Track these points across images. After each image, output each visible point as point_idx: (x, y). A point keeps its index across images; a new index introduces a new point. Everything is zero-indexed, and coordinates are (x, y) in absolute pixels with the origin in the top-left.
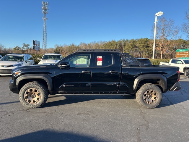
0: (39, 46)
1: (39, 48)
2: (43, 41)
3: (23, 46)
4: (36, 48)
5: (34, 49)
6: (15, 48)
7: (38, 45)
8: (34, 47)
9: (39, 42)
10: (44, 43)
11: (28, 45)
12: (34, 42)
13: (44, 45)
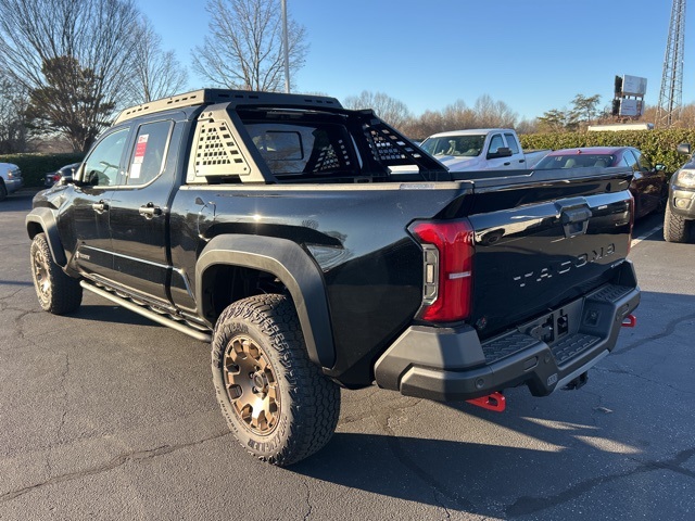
0: (642, 96)
1: (640, 105)
2: (665, 74)
3: (574, 106)
4: (626, 108)
5: (616, 111)
6: (544, 117)
7: (636, 96)
8: (617, 104)
9: (642, 79)
10: (668, 83)
11: (591, 100)
12: (619, 82)
13: (667, 93)
